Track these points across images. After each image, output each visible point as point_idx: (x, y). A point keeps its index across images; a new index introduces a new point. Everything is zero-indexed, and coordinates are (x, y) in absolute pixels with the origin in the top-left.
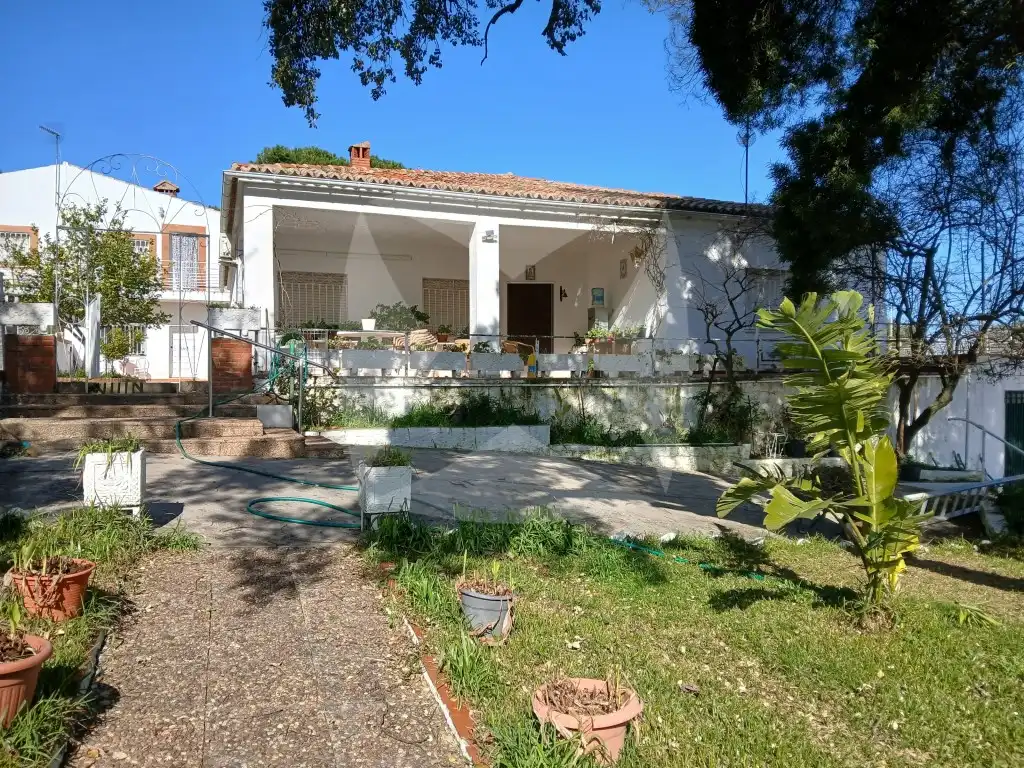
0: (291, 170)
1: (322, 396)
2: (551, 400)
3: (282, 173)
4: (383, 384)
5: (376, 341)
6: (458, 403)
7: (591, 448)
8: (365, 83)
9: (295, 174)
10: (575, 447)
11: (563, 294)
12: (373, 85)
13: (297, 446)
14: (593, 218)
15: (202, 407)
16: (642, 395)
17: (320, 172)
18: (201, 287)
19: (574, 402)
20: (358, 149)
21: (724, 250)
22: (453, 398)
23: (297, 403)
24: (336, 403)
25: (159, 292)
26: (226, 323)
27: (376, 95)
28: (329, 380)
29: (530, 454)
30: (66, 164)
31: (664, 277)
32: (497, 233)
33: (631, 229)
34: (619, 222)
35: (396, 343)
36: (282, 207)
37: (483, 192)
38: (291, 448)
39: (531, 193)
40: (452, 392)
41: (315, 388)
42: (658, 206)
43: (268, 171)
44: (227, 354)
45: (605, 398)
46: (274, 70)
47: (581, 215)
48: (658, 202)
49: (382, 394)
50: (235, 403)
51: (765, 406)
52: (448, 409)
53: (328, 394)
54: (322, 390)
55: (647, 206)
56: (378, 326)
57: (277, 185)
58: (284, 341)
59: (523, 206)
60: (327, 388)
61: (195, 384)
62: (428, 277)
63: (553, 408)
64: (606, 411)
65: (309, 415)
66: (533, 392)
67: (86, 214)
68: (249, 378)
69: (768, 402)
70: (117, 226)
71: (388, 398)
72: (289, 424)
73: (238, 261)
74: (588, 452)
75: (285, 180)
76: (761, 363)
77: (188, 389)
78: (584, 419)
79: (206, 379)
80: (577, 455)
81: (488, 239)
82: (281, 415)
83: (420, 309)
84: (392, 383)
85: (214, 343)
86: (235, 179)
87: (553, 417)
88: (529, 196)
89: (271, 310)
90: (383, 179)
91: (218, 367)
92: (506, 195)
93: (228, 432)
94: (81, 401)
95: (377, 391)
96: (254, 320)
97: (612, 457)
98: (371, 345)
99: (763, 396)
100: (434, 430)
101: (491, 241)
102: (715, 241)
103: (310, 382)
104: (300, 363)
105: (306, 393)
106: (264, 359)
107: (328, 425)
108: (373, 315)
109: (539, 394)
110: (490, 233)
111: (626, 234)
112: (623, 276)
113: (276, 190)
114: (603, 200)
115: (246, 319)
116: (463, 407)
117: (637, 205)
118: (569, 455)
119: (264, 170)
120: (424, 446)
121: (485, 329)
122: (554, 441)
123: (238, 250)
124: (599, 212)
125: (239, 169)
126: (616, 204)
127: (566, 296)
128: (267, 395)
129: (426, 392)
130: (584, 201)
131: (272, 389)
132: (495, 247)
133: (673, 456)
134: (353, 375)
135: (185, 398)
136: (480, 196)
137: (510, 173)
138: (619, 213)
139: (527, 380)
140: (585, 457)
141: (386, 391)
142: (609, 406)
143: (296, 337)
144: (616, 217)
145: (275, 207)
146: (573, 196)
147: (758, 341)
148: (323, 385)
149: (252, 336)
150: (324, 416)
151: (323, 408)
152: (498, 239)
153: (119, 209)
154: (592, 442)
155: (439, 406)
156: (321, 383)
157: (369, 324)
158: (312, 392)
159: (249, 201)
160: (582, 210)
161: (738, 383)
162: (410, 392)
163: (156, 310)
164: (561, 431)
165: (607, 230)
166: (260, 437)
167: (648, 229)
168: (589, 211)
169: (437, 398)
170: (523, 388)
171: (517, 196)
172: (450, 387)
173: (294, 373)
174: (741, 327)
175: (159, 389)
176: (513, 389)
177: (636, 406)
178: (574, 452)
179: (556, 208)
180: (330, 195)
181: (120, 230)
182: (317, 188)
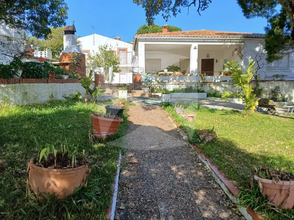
0: (149, 35)
1: (155, 86)
2: (208, 87)
3: (147, 36)
4: (168, 84)
5: (167, 74)
6: (185, 88)
7: (217, 98)
8: (164, 19)
9: (150, 36)
10: (213, 98)
11: (217, 61)
12: (166, 19)
13: (150, 95)
14: (223, 41)
15: (132, 88)
16: (232, 86)
17: (155, 35)
18: (127, 63)
19: (214, 87)
20: (164, 27)
21: (261, 48)
22: (184, 87)
23: (150, 88)
24: (158, 88)
25: (119, 65)
26: (135, 71)
27: (166, 21)
28: (157, 82)
29: (201, 99)
30: (95, 34)
31: (243, 56)
32: (197, 46)
33: (234, 44)
34: (230, 42)
35: (172, 75)
36: (147, 44)
37: (194, 37)
38: (149, 95)
39: (206, 36)
40: (184, 85)
41: (154, 84)
42: (241, 37)
43: (144, 36)
44: (136, 77)
45: (222, 86)
46: (146, 19)
47: (220, 41)
48: (241, 36)
49: (168, 86)
50: (138, 87)
51: (266, 89)
52: (182, 89)
53: (156, 86)
54: (155, 85)
55: (238, 37)
56: (168, 71)
57: (146, 39)
58: (147, 75)
59: (205, 39)
60: (156, 84)
61: (130, 84)
62: (181, 58)
63: (208, 89)
64: (222, 90)
65: (152, 90)
66: (203, 85)
67: (104, 47)
68: (140, 83)
69: (267, 88)
70: (110, 50)
71: (169, 87)
72: (148, 92)
73: (136, 57)
74: (216, 99)
75: (147, 38)
76: (266, 78)
77: (128, 85)
78: (216, 92)
79: (132, 83)
80: (213, 100)
81: (195, 48)
82: (146, 90)
83: (179, 67)
84: (170, 83)
85: (134, 75)
86: (137, 38)
87: (208, 91)
88: (206, 37)
89: (144, 68)
90: (170, 35)
91: (135, 80)
92: (200, 37)
93: (137, 92)
94: (109, 87)
95: (167, 85)
96: (141, 70)
97: (222, 100)
98: (166, 75)
99: (266, 86)
100: (179, 93)
101: (196, 49)
102: (258, 46)
103: (152, 83)
104: (150, 79)
105: (152, 86)
106: (143, 78)
107: (156, 92)
108: (167, 68)
109: (205, 86)
110: (195, 47)
111: (232, 45)
112: (233, 56)
113: (145, 40)
114: (226, 37)
115: (140, 70)
116: (186, 89)
117: (235, 37)
118: (212, 100)
119: (143, 36)
120: (177, 97)
121: (193, 71)
122: (207, 96)
123: (137, 54)
124: (225, 40)
125: (137, 36)
126: (229, 37)
127: (217, 62)
128: (144, 86)
129: (177, 85)
130: (221, 37)
131: (145, 85)
132: (197, 50)
133: (239, 100)
134: (162, 82)
135: (128, 86)
136: (193, 38)
137: (204, 29)
138: (230, 40)
139: (202, 82)
140: (216, 100)
141: (169, 85)
142: (223, 89)
143: (150, 73)
144: (230, 41)
145: (145, 44)
146: (218, 36)
147: (265, 72)
148: (155, 84)
149: (141, 73)
150: (155, 91)
151: (155, 89)
152: (197, 48)
153: (111, 46)
154: (218, 97)
155: (181, 88)
156: (155, 83)
157: (166, 71)
158: (153, 85)
159: (140, 43)
160: (220, 39)
161: (259, 83)
162: (174, 85)
163: (118, 69)
164: (210, 94)
165: (227, 44)
166: (143, 93)
167: (239, 43)
168: (222, 40)
169: (180, 87)
170: (201, 84)
171: (203, 37)
172: (183, 84)
173: (149, 81)
174: (260, 68)
175: (123, 85)
176: (199, 85)
177: (230, 88)
178: (213, 99)
179: (213, 39)
180: (157, 40)
181: (111, 51)
182: (154, 39)
